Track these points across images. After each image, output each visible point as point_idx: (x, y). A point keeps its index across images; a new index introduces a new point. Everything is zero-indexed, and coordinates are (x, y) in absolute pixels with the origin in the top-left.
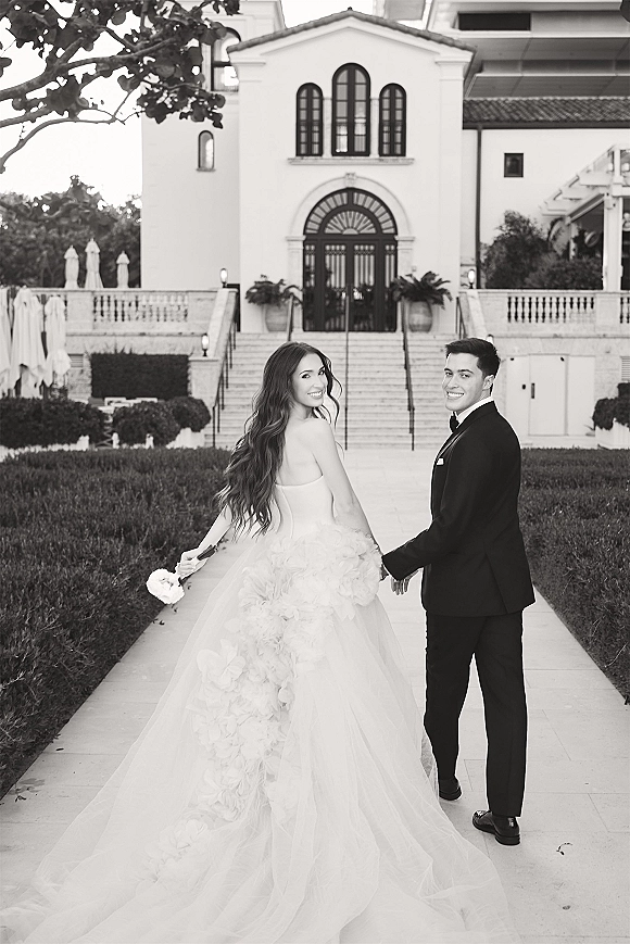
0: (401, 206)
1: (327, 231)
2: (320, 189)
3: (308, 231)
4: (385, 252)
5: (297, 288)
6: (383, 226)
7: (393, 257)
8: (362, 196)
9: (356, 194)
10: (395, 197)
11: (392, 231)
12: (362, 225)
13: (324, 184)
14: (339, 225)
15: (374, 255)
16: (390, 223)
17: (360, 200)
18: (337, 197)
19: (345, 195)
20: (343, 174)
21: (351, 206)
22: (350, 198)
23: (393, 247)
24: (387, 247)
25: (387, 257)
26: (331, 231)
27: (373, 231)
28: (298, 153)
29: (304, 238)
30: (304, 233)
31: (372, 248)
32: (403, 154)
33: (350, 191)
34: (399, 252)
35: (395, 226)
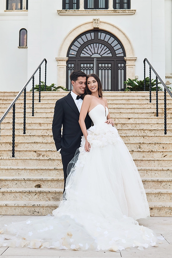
0: (128, 39)
1: (82, 55)
2: (77, 29)
3: (70, 56)
4: (118, 68)
5: (62, 88)
6: (117, 52)
7: (123, 71)
8: (103, 35)
9: (99, 34)
10: (124, 34)
11: (122, 55)
12: (103, 52)
13: (80, 26)
14: (89, 52)
15: (111, 70)
16: (121, 51)
17: (102, 36)
18: (88, 35)
19: (93, 34)
20: (91, 20)
21: (96, 41)
22: (96, 36)
23: (123, 65)
24: (119, 65)
25: (119, 71)
26: (84, 56)
27: (110, 55)
28: (64, 7)
29: (67, 59)
30: (68, 56)
31: (110, 65)
32: (129, 7)
33: (96, 30)
34: (127, 67)
35: (124, 52)
